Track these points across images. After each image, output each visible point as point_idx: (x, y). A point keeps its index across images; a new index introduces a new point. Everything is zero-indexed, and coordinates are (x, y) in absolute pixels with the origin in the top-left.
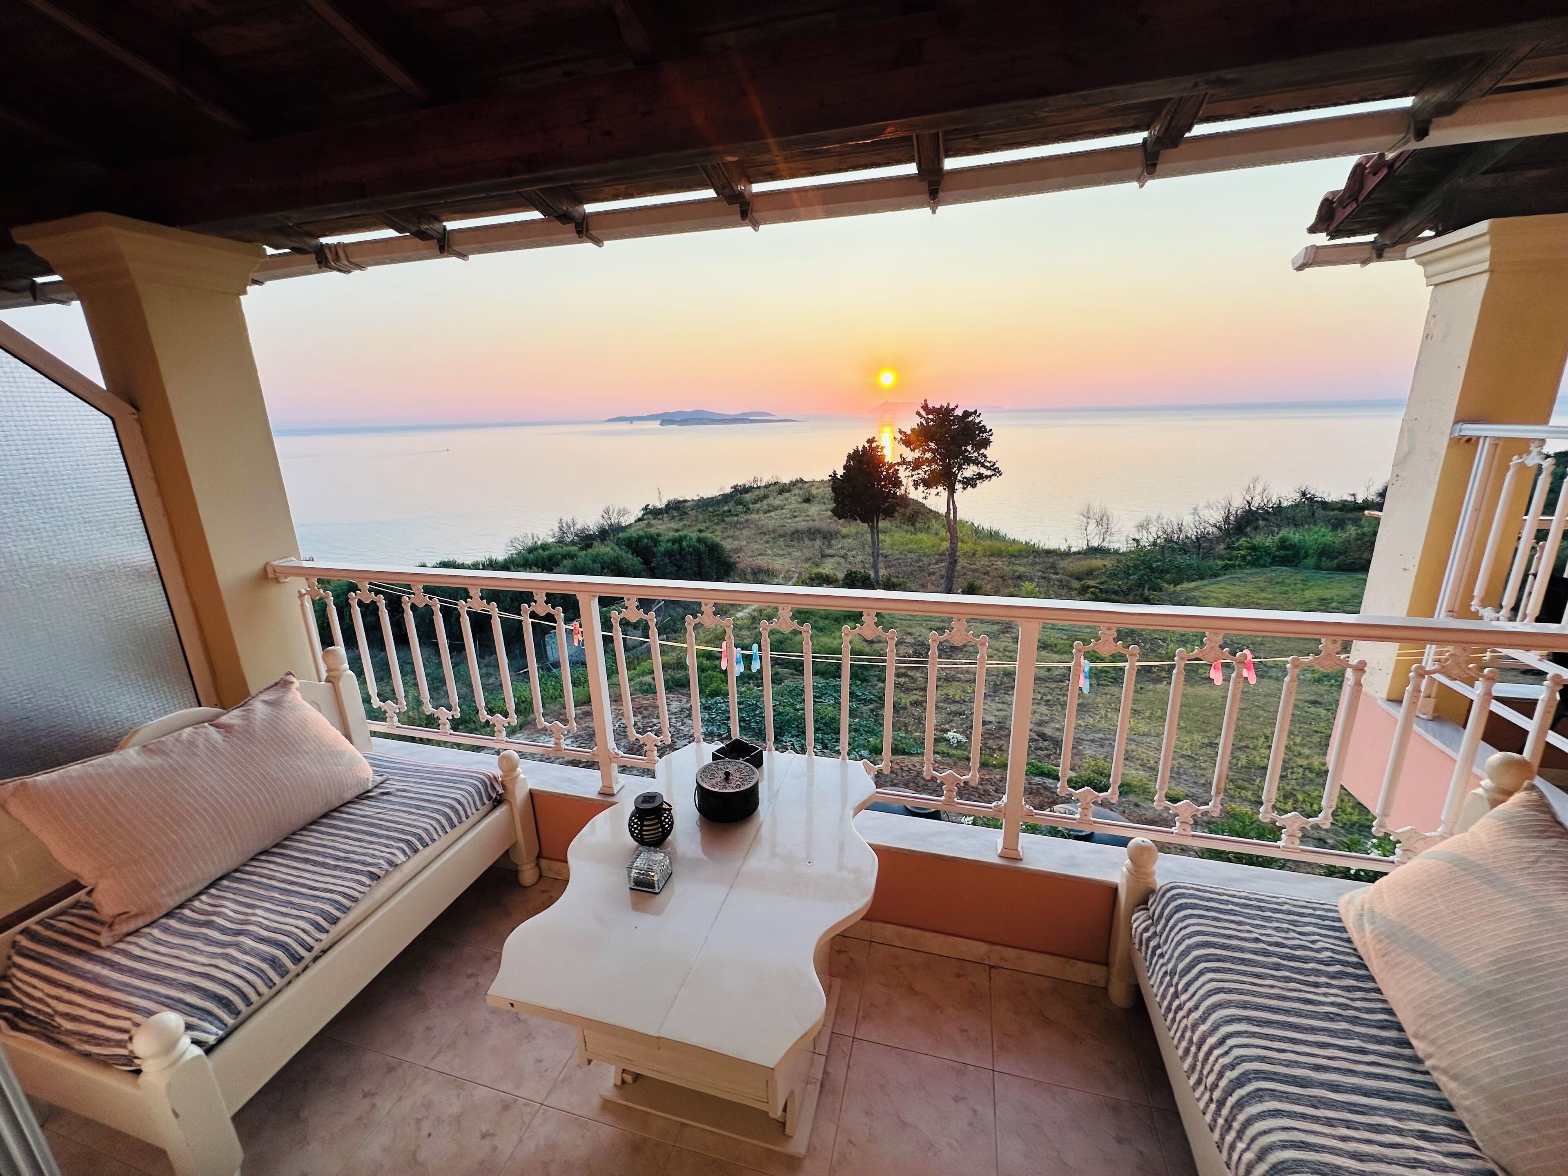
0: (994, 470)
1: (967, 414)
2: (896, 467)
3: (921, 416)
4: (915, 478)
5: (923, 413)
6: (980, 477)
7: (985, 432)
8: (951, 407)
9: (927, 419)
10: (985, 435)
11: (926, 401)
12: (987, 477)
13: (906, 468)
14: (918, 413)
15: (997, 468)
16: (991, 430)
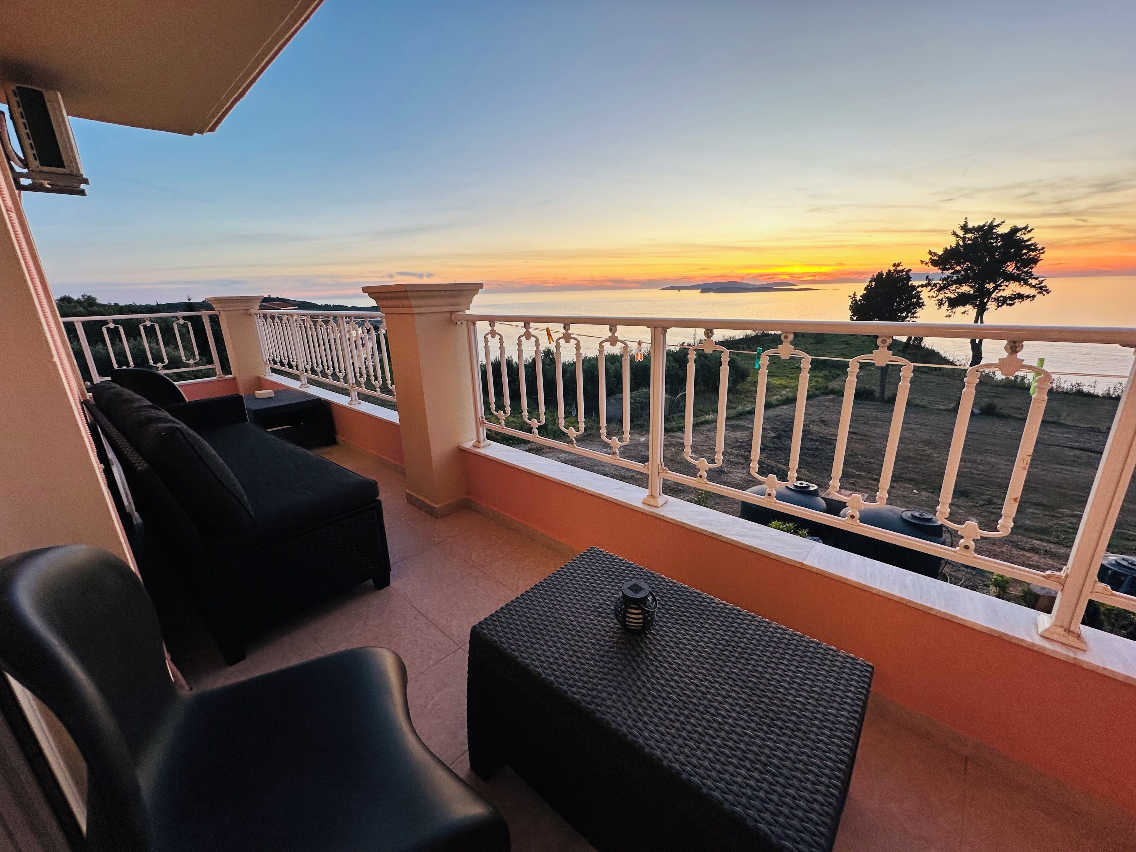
0: (1041, 288)
1: (1015, 230)
2: (919, 289)
3: (957, 236)
4: (940, 297)
5: (961, 233)
6: (1020, 297)
7: (1035, 250)
8: (995, 224)
9: (964, 239)
10: (1033, 254)
11: (966, 218)
12: (1028, 297)
13: (931, 289)
14: (954, 234)
15: (1045, 287)
16: (1043, 248)
